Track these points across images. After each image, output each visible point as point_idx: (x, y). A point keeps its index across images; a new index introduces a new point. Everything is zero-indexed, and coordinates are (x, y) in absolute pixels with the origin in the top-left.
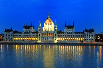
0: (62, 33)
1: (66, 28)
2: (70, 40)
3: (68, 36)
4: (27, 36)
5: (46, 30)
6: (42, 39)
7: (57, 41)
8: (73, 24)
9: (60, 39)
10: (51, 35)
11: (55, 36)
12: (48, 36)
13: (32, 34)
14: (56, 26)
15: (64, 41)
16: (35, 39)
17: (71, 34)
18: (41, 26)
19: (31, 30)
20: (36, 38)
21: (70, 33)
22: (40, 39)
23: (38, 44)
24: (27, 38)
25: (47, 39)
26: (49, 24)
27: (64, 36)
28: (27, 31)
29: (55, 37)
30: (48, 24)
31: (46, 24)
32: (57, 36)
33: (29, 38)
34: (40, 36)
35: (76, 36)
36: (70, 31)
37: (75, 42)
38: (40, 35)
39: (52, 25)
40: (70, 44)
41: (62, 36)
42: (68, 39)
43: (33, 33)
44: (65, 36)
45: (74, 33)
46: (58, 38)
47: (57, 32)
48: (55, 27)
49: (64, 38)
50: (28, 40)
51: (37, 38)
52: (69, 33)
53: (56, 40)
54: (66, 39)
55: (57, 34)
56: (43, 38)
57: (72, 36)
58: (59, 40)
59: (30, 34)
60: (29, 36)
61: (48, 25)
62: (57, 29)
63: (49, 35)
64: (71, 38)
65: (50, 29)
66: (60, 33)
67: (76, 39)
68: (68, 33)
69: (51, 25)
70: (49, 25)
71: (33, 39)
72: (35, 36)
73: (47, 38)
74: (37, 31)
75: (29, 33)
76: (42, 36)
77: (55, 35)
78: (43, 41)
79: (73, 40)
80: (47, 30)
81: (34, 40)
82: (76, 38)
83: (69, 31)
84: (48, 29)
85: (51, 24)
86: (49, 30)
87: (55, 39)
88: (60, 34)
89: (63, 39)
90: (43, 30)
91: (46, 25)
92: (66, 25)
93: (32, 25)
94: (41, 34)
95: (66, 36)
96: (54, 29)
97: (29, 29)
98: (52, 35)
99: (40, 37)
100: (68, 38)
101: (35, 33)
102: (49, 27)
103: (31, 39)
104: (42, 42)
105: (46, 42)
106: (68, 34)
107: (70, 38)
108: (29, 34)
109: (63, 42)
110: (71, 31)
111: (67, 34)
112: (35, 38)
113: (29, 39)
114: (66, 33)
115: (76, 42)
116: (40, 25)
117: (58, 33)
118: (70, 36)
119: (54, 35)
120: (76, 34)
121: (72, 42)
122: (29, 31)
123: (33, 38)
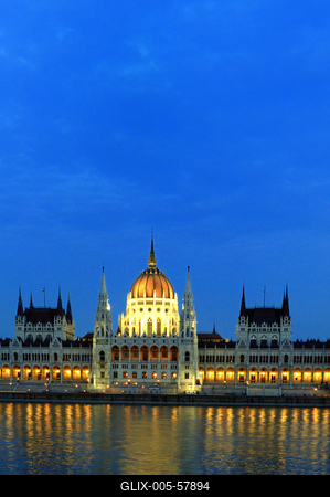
0: (222, 345)
1: (243, 318)
2: (263, 380)
3: (253, 359)
4: (36, 357)
5: (137, 331)
6: (115, 375)
7: (198, 383)
8: (286, 302)
9: (211, 374)
10: (165, 355)
11: (187, 359)
12: (145, 358)
13: (61, 351)
14: (188, 310)
15: (231, 383)
16: (78, 372)
17: (274, 353)
18: (109, 308)
19: (59, 329)
20: (86, 367)
21: (264, 345)
22: (106, 375)
23: (95, 398)
24: (38, 371)
25: (140, 375)
26: (155, 299)
27: (231, 359)
28: (35, 336)
29: (187, 367)
30: (145, 300)
31: (136, 300)
32: (197, 360)
33: (47, 371)
34: (102, 359)
35: (297, 360)
36: (265, 334)
37: (290, 392)
38: (102, 353)
39: (167, 304)
40: (267, 398)
41: (221, 359)
42: (253, 377)
43: (67, 344)
44: (238, 360)
45: (287, 346)
46: (200, 368)
47: (196, 340)
48: (184, 316)
49: (231, 369)
50: (39, 377)
51: (87, 372)
52: (259, 343)
53: (192, 380)
54: (242, 373)
55: (195, 352)
56: (120, 371)
57: (275, 360)
58: (205, 380)
59: (50, 351)
60: (46, 357)
61: (145, 307)
62: (194, 324)
63: (155, 355)
64: (273, 370)
65: (159, 325)
66: (211, 346)
67: (297, 375)
68: (253, 345)
69: (163, 307)
70: (154, 307)
71: (68, 372)
72: (76, 358)
73: (140, 372)
74: (90, 336)
75: (46, 344)
76: (117, 358)
77: (187, 354)
78: (122, 385)
79: (285, 378)
80: (144, 329)
81: (71, 381)
82: (298, 369)
83: (259, 337)
84: (150, 325)
85: (164, 300)
86: (154, 330)
87: (187, 376)
88: (210, 352)
89: (230, 374)
90: (119, 331)
91: (137, 307)
92: (243, 303)
93: (64, 307)
94: (107, 349)
95: (247, 360)
96: (182, 327)
97: (44, 323)
98: (169, 355)
99: (103, 366)
100: (253, 370)
101: (76, 344)
102: (154, 316)
103: (59, 375)
104: (115, 391)
105: (137, 391)
106: (254, 353)
107: (263, 370)
108: (45, 351)
109: (230, 391)
110: (270, 337)
111: (248, 353)
112: (76, 367)
113: (48, 375)
114: (243, 346)
115: (299, 392)
116: (104, 304)
117: (201, 345)
118: (264, 360)
119: (181, 357)
120: (298, 353)
121: (276, 392)
122: (44, 336)
123: (67, 367)
